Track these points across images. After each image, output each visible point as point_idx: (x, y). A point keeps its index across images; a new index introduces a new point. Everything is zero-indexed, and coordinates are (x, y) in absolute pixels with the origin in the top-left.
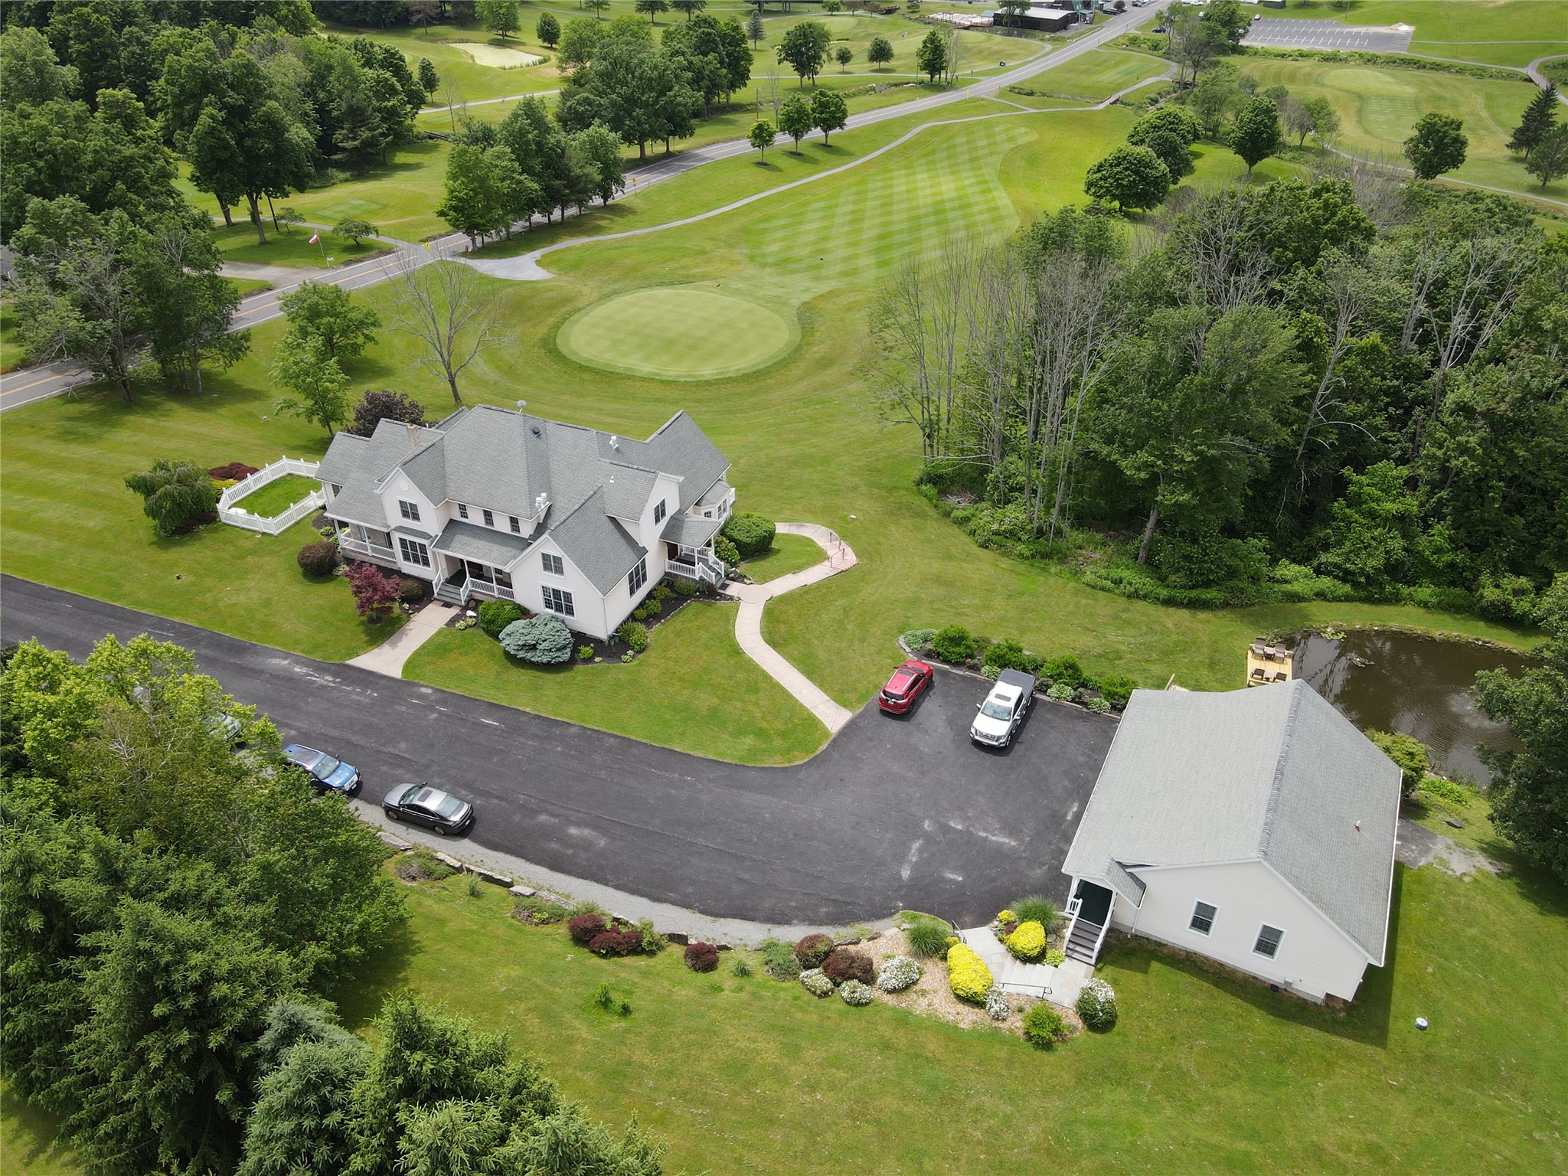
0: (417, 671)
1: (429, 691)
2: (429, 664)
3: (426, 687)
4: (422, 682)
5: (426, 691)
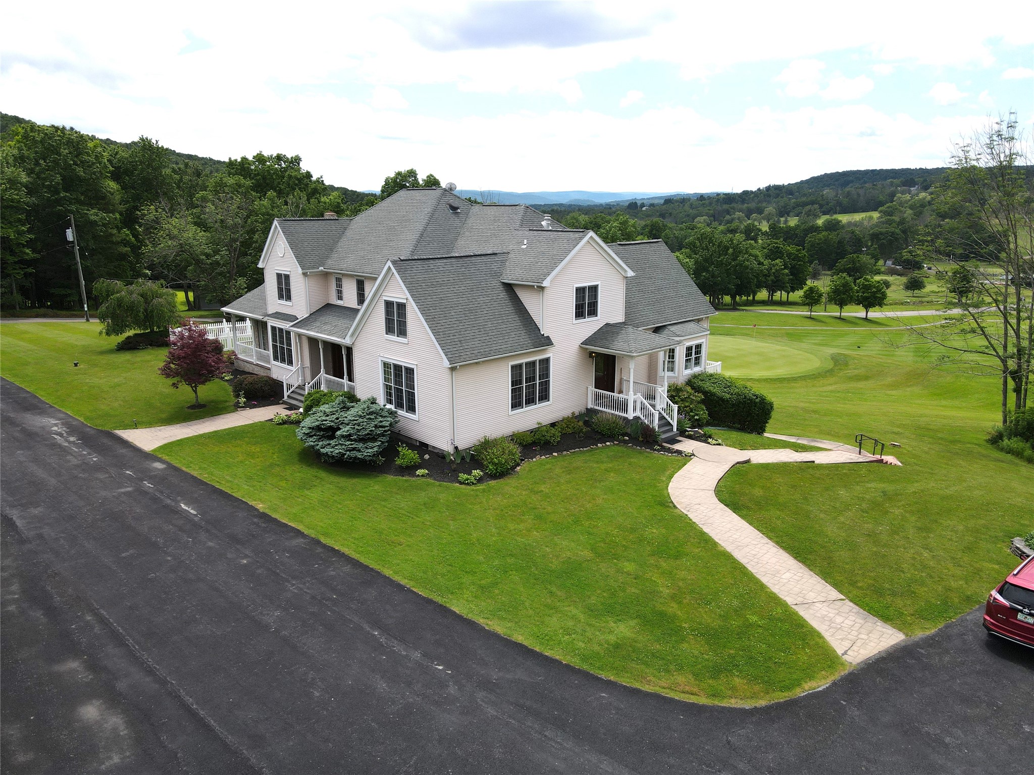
1: (161, 467)
3: (164, 462)
4: (165, 458)
5: (158, 465)
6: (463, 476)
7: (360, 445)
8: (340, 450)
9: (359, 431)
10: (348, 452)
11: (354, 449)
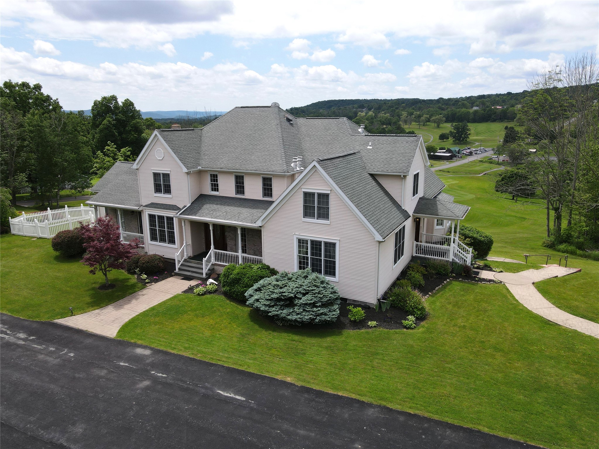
0: (138, 331)
1: (147, 352)
2: (155, 324)
3: (145, 347)
4: (140, 342)
5: (142, 351)
6: (405, 322)
7: (325, 310)
8: (310, 316)
9: (321, 298)
10: (318, 317)
11: (322, 314)
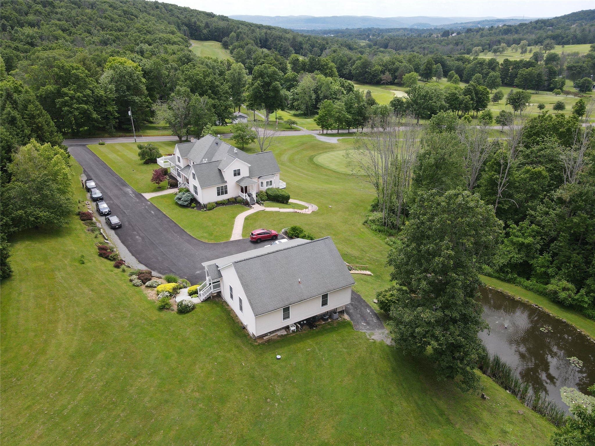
0: (153, 199)
2: (158, 199)
5: (149, 203)
6: (203, 209)
8: (181, 203)
11: (184, 203)
